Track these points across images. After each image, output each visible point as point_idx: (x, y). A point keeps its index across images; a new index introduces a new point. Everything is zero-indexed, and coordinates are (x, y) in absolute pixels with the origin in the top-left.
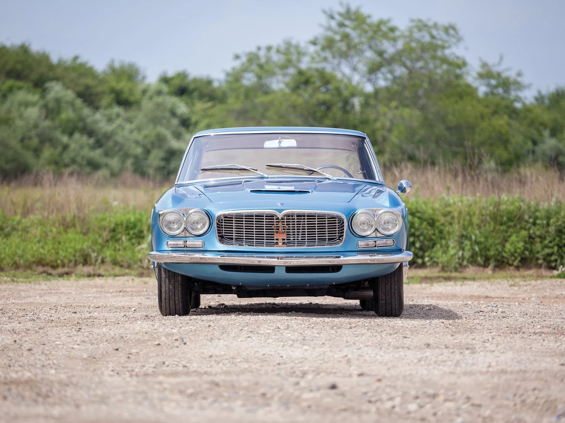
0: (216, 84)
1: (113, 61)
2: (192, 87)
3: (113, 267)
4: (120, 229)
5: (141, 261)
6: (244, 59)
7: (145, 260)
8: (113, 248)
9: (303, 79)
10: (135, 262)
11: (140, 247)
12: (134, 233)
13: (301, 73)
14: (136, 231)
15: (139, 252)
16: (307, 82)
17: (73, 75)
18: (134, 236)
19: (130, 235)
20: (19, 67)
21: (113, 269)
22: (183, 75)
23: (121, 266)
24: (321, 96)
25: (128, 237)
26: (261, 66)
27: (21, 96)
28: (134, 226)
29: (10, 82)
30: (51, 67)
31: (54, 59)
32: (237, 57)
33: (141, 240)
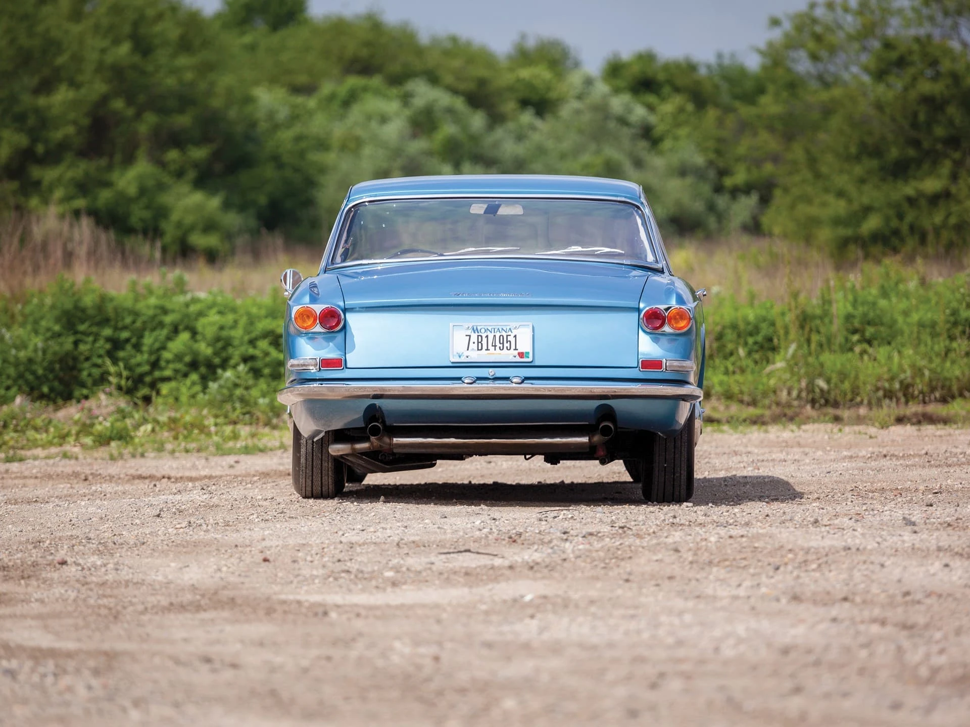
0: (703, 71)
1: (523, 37)
2: (661, 77)
3: (727, 403)
4: (730, 335)
5: (775, 392)
6: (787, 26)
7: (781, 391)
8: (722, 369)
9: (894, 55)
10: (765, 394)
11: (769, 368)
12: (756, 343)
13: (888, 45)
14: (759, 338)
15: (769, 375)
16: (902, 62)
17: (456, 63)
18: (756, 347)
19: (749, 346)
20: (364, 52)
21: (727, 407)
22: (647, 58)
23: (741, 402)
24: (926, 87)
25: (746, 350)
26: (818, 38)
27: (373, 104)
28: (756, 330)
29: (353, 81)
30: (419, 52)
31: (424, 38)
32: (775, 22)
33: (770, 354)
